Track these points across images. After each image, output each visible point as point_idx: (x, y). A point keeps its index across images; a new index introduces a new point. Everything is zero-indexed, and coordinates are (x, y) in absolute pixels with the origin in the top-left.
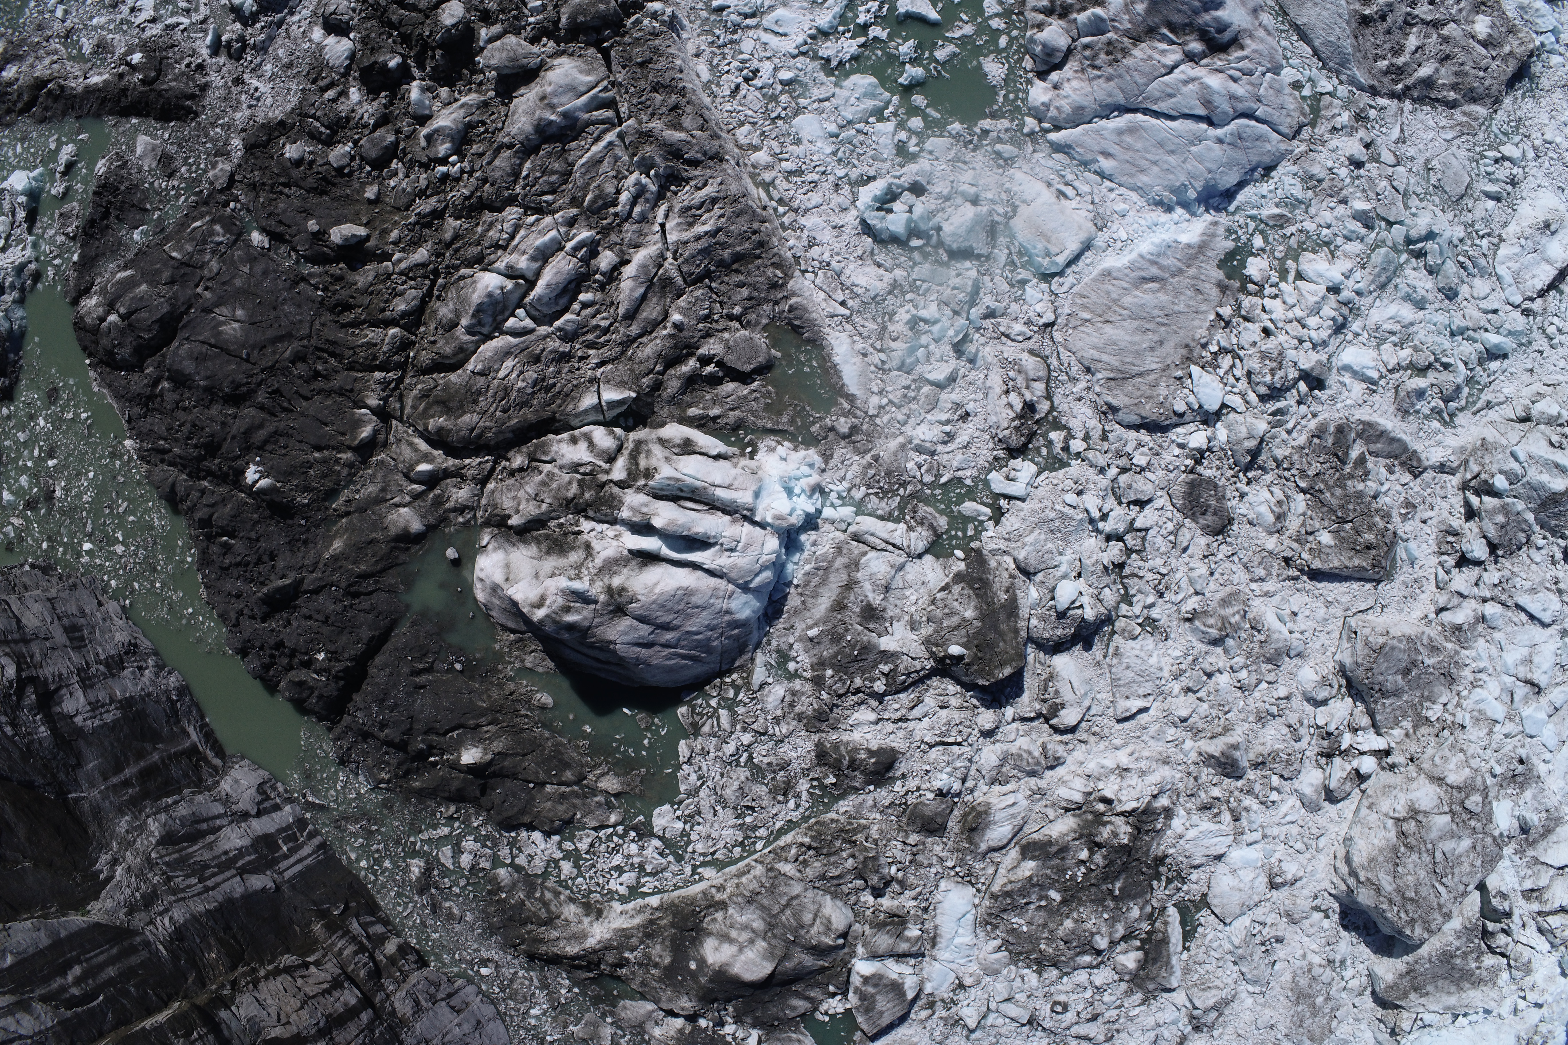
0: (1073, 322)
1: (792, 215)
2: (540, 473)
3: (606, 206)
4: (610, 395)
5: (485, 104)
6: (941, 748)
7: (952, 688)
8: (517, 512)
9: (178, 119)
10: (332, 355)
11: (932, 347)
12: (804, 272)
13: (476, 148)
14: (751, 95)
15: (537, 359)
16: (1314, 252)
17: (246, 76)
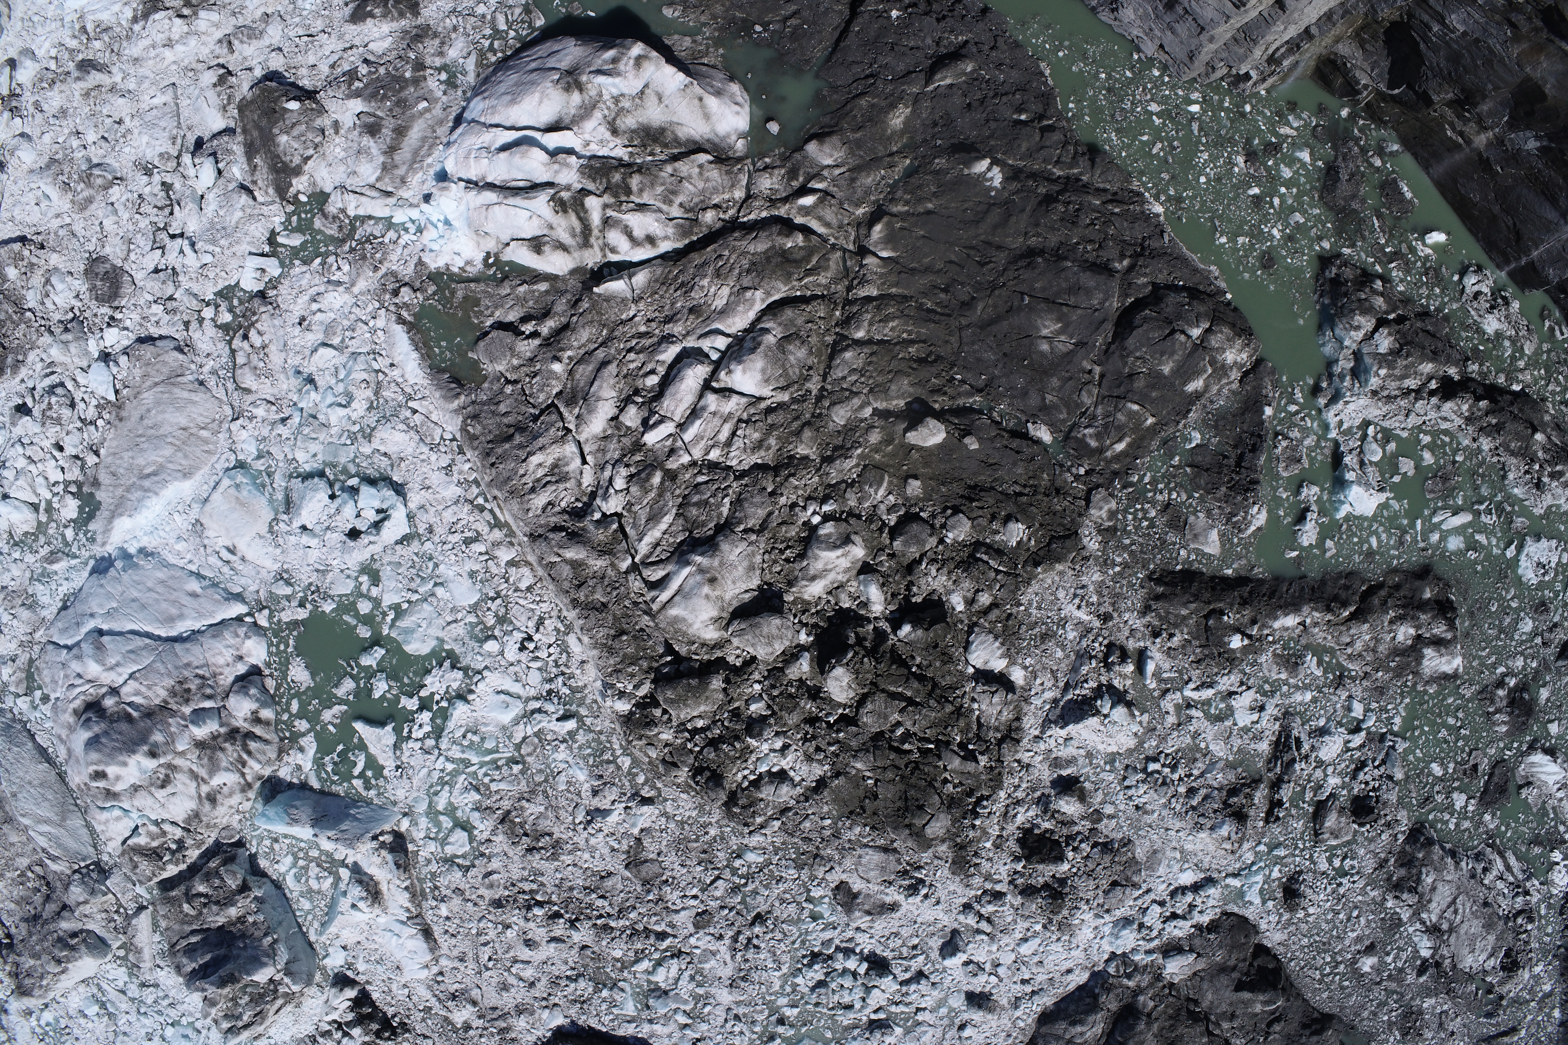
0: (215, 426)
1: (470, 497)
2: (681, 205)
3: (638, 473)
4: (616, 286)
5: (790, 584)
6: (313, 31)
7: (306, 83)
8: (701, 166)
9: (1173, 572)
10: (929, 311)
11: (333, 381)
12: (454, 439)
13: (793, 532)
14: (524, 623)
15: (691, 310)
16: (26, 534)
17: (1097, 624)
